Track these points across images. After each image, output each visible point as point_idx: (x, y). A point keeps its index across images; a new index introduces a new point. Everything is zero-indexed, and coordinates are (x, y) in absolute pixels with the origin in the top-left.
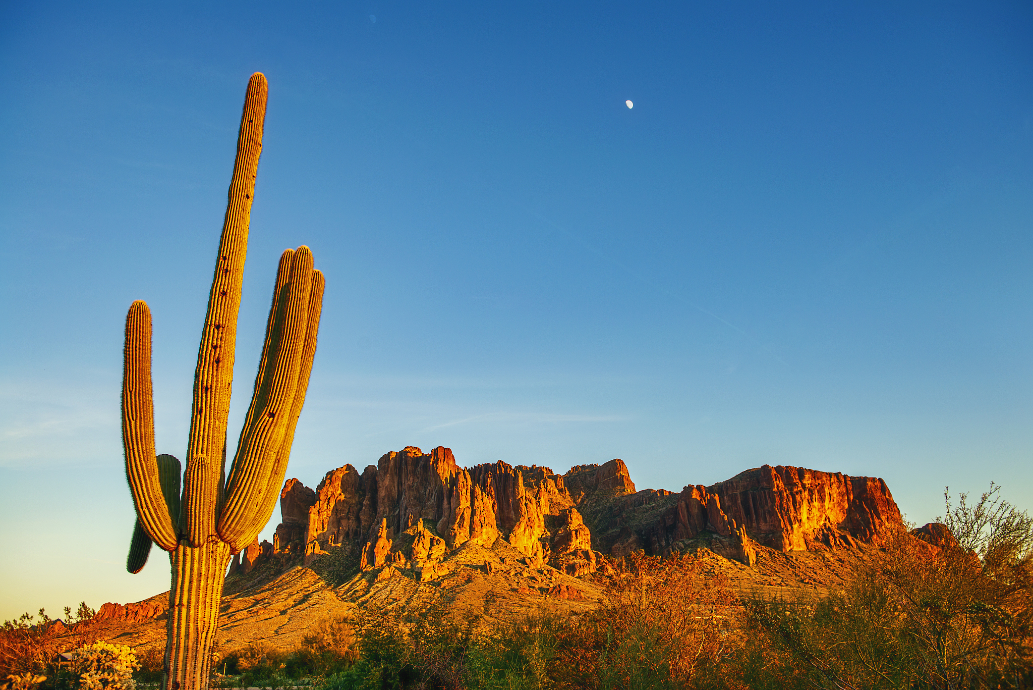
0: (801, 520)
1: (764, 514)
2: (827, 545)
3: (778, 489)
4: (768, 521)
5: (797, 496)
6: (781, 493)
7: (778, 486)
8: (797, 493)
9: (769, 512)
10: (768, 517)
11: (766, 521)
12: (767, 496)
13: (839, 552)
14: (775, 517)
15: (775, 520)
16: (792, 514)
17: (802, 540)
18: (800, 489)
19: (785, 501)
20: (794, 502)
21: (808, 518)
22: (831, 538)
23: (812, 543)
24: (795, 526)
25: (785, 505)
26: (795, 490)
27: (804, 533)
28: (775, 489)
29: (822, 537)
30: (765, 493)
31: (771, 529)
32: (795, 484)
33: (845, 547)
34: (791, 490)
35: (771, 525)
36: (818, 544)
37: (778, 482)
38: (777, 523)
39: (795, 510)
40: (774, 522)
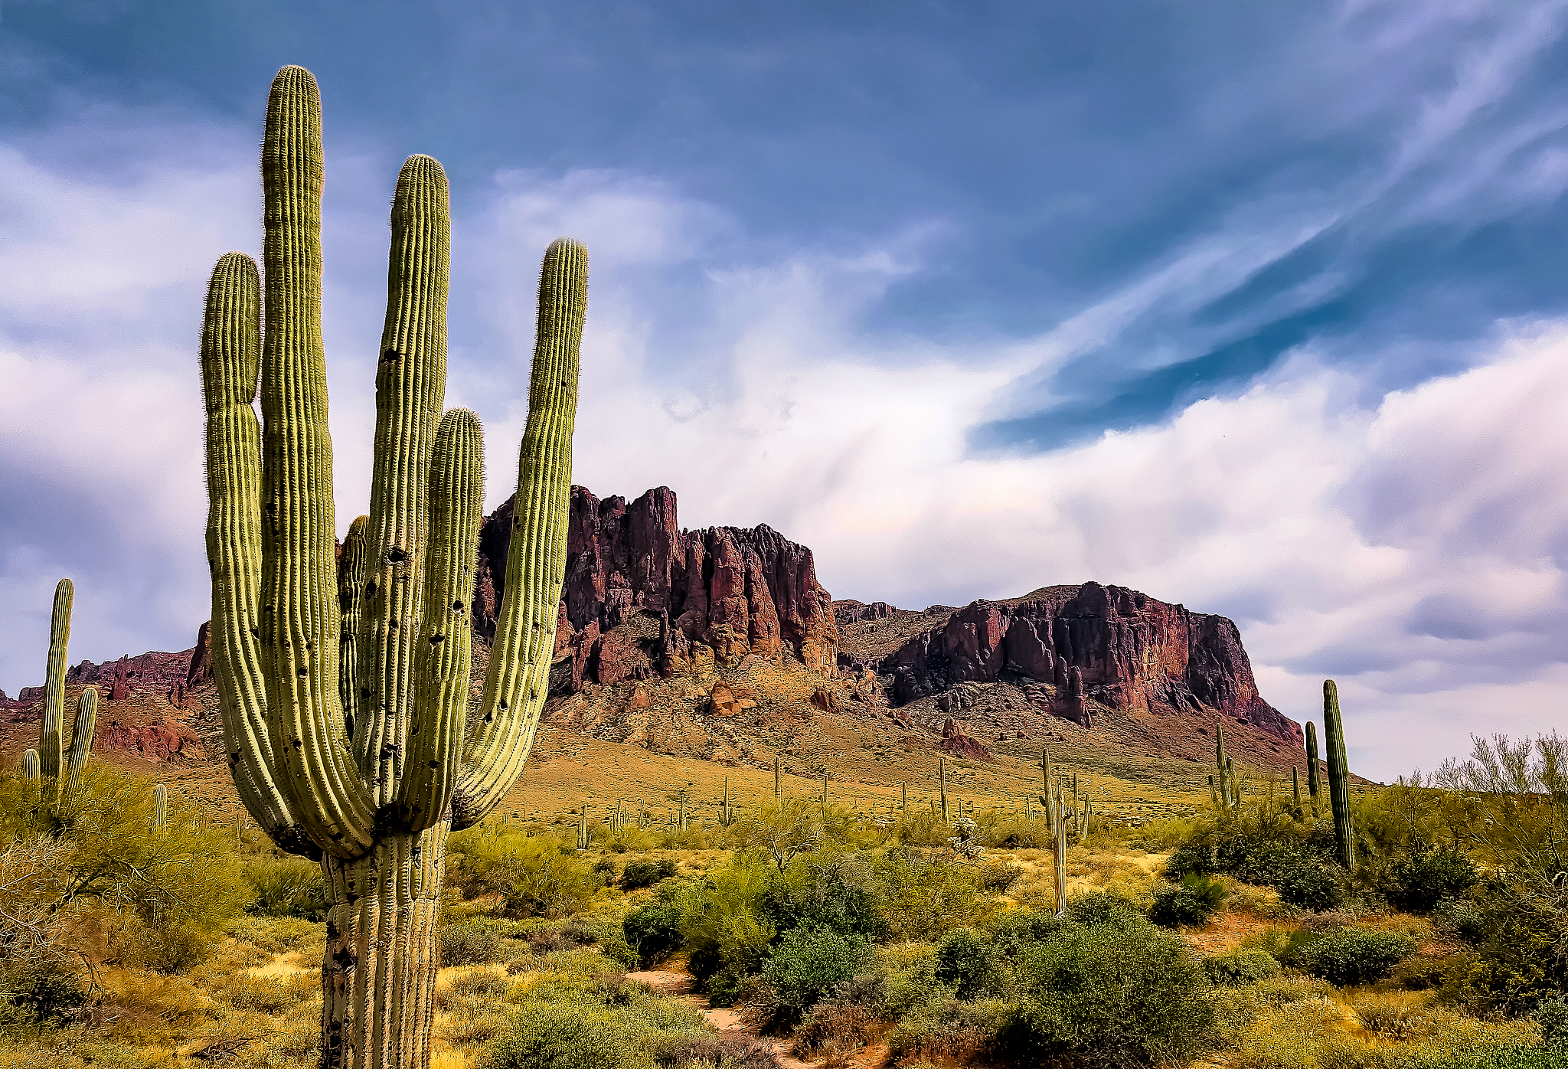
0: (1142, 669)
1: (1089, 658)
2: (1173, 708)
3: (1113, 620)
4: (1093, 667)
5: (1139, 633)
6: (1118, 625)
7: (1114, 615)
11: (1088, 665)
12: (1094, 629)
13: (1191, 718)
14: (1105, 661)
15: (1105, 665)
16: (1133, 658)
17: (1144, 697)
18: (1141, 623)
19: (1125, 638)
20: (1136, 641)
21: (1148, 666)
22: (1177, 697)
23: (1156, 703)
24: (1137, 676)
25: (1124, 644)
26: (1136, 623)
27: (1145, 687)
28: (1109, 619)
29: (1165, 696)
30: (1091, 623)
31: (1097, 677)
32: (1135, 615)
33: (1194, 713)
34: (1130, 623)
35: (1097, 672)
36: (1163, 705)
37: (1114, 609)
38: (1109, 669)
39: (1137, 652)
40: (1102, 668)
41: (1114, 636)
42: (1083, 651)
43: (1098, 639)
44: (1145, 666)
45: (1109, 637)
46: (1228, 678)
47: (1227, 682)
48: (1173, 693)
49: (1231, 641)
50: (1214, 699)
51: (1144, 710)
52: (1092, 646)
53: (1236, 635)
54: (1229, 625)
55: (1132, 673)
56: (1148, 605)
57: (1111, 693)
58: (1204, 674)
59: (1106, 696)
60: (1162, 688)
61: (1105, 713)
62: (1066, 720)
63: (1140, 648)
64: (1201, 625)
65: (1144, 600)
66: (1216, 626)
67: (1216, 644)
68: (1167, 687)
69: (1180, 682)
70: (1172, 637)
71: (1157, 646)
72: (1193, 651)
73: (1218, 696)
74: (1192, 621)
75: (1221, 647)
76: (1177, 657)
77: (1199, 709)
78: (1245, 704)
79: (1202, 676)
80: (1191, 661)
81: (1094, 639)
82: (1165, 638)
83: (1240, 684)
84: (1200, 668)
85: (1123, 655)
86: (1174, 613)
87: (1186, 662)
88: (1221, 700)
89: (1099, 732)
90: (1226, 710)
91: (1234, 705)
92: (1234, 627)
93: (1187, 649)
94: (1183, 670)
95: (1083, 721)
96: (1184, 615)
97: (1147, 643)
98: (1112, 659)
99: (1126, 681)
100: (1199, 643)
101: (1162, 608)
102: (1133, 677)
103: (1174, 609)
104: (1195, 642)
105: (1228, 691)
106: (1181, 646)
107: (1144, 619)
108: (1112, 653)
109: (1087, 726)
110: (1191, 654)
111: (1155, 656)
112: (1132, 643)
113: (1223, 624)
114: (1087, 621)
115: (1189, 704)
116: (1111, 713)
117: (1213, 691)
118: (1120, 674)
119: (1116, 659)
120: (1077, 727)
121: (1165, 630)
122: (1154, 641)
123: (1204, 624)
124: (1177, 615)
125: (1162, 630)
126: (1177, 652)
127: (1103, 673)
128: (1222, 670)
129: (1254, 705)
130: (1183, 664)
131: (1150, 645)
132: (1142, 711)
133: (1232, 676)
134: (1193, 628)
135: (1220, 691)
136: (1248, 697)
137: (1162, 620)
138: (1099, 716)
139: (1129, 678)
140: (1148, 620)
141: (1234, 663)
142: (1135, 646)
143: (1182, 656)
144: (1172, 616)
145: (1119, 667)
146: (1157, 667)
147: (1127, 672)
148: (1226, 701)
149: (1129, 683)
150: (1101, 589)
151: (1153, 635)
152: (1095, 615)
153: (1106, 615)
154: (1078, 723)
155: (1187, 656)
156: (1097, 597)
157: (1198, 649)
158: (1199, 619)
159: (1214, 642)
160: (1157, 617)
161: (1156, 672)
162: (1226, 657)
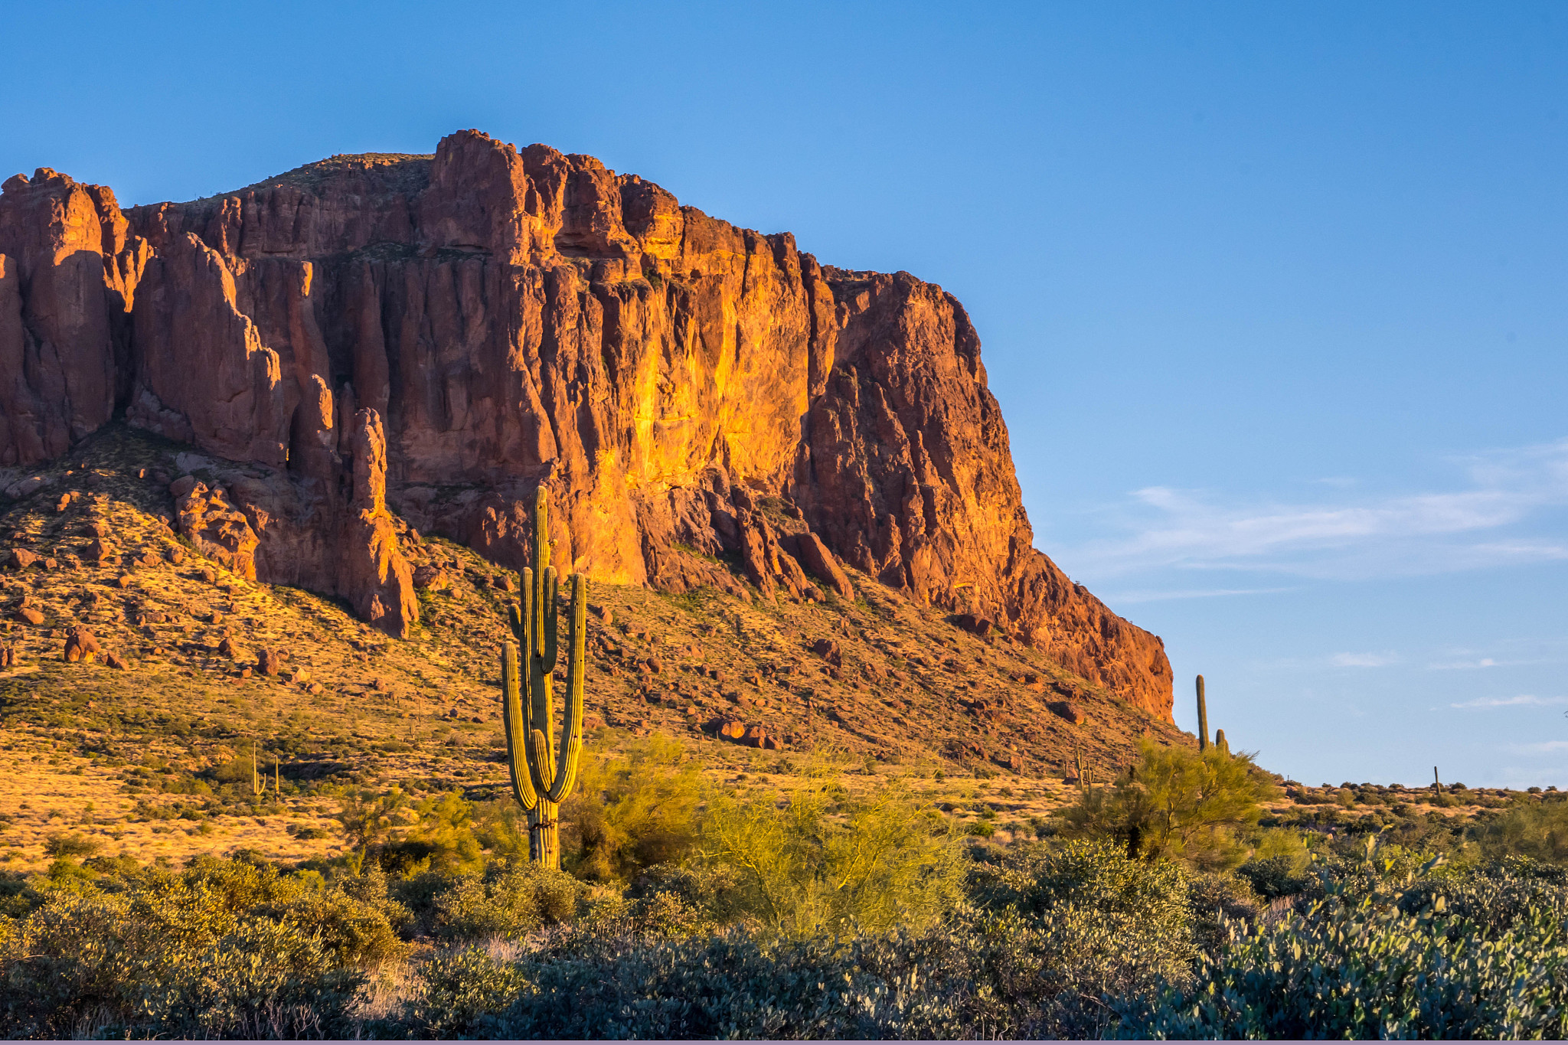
0: (630, 434)
1: (443, 385)
2: (734, 571)
3: (535, 260)
4: (456, 424)
5: (623, 309)
6: (551, 281)
7: (535, 245)
8: (624, 292)
9: (469, 377)
10: (458, 397)
11: (443, 420)
12: (468, 293)
13: (792, 610)
14: (498, 403)
15: (500, 419)
16: (599, 397)
17: (632, 532)
18: (635, 276)
19: (570, 325)
20: (612, 337)
21: (656, 428)
22: (753, 538)
23: (674, 557)
24: (608, 458)
25: (567, 346)
26: (614, 277)
27: (638, 500)
28: (520, 257)
29: (710, 533)
30: (455, 273)
31: (470, 463)
32: (616, 251)
33: (809, 594)
34: (594, 275)
35: (471, 445)
36: (698, 565)
37: (538, 223)
38: (512, 434)
39: (612, 376)
40: (489, 430)
41: (532, 312)
42: (424, 367)
43: (477, 331)
44: (643, 425)
45: (515, 318)
46: (933, 480)
47: (928, 494)
48: (737, 523)
49: (948, 361)
50: (881, 550)
51: (631, 574)
52: (454, 353)
53: (966, 343)
54: (947, 312)
55: (591, 444)
56: (666, 221)
57: (512, 517)
58: (855, 466)
59: (493, 526)
60: (702, 506)
61: (479, 583)
62: (315, 603)
63: (624, 362)
64: (854, 306)
65: (651, 203)
66: (901, 308)
67: (901, 366)
68: (722, 505)
69: (775, 494)
70: (756, 341)
71: (692, 364)
72: (821, 390)
73: (896, 538)
74: (823, 290)
75: (916, 376)
76: (769, 408)
77: (827, 579)
78: (987, 568)
79: (849, 474)
80: (814, 424)
81: (464, 322)
82: (728, 344)
83: (971, 501)
84: (843, 448)
85: (561, 386)
86: (762, 262)
87: (797, 428)
88: (907, 552)
89: (432, 646)
90: (922, 587)
91: (948, 571)
92: (960, 315)
93: (802, 382)
94: (789, 457)
95: (379, 609)
96: (795, 271)
97: (654, 347)
98: (522, 394)
99: (566, 477)
100: (842, 364)
101: (723, 242)
102: (593, 463)
103: (760, 247)
104: (828, 361)
105: (931, 524)
106: (783, 372)
107: (648, 265)
108: (520, 375)
109: (393, 625)
110: (815, 402)
111: (684, 397)
112: (594, 340)
113: (919, 306)
114: (444, 268)
115: (791, 561)
116: (500, 584)
117: (882, 523)
118: (546, 449)
119: (534, 394)
120: (350, 628)
121: (730, 315)
122: (680, 343)
123: (863, 301)
124: (772, 268)
125: (719, 315)
126: (769, 392)
127: (491, 449)
128: (915, 453)
129: (1018, 574)
130: (788, 434)
131: (666, 354)
132: (622, 579)
133: (946, 473)
134: (826, 314)
135: (903, 524)
136: (999, 549)
137: (719, 279)
138: (447, 593)
139: (579, 464)
140: (663, 269)
141: (953, 431)
142: (605, 352)
143: (786, 407)
144: (756, 269)
145: (545, 429)
146: (686, 433)
147: (574, 442)
148: (924, 558)
149: (579, 484)
150: (496, 159)
151: (679, 322)
152: (473, 239)
153: (509, 243)
154: (360, 614)
155: (802, 407)
156: (485, 185)
157: (837, 385)
158: (844, 286)
159: (892, 362)
160: (704, 269)
161: (684, 452)
162: (928, 411)
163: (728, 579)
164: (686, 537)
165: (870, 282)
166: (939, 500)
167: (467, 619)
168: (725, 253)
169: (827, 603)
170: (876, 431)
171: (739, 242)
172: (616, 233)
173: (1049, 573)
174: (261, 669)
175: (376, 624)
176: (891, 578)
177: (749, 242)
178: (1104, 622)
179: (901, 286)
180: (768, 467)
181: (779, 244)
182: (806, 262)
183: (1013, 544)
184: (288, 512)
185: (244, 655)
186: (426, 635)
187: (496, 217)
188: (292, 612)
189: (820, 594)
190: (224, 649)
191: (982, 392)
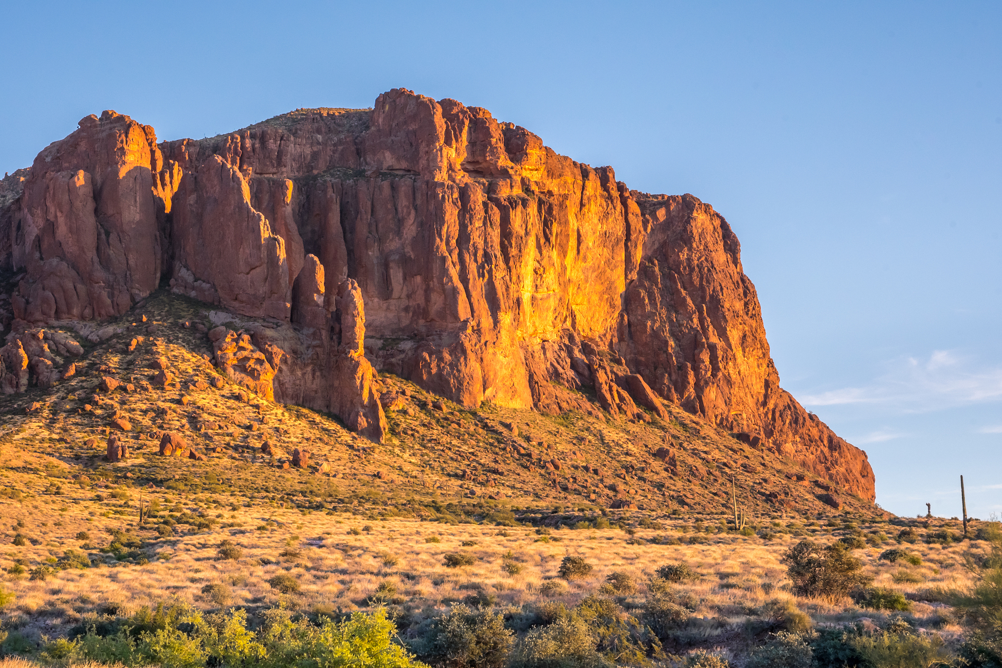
0: (519, 302)
1: (386, 266)
2: (592, 400)
3: (450, 177)
4: (396, 294)
5: (512, 214)
6: (464, 193)
7: (451, 168)
8: (512, 202)
9: (404, 261)
10: (396, 275)
11: (386, 291)
12: (403, 202)
13: (633, 428)
14: (427, 279)
15: (428, 291)
16: (499, 274)
17: (522, 371)
18: (517, 191)
19: (478, 224)
20: (506, 234)
21: (533, 298)
22: (602, 377)
23: (550, 389)
24: (506, 318)
25: (477, 238)
26: (504, 192)
27: (525, 348)
28: (441, 176)
29: (571, 373)
30: (394, 188)
31: (405, 322)
32: (504, 173)
33: (639, 417)
34: (490, 190)
35: (406, 309)
36: (567, 395)
37: (452, 153)
38: (437, 301)
39: (507, 261)
40: (420, 299)
41: (451, 214)
42: (373, 256)
43: (410, 229)
44: (526, 297)
45: (440, 219)
46: (714, 339)
47: (712, 348)
48: (589, 367)
49: (720, 257)
50: (681, 387)
51: (522, 402)
52: (393, 244)
53: (731, 245)
54: (717, 222)
55: (494, 306)
56: (534, 154)
57: (441, 359)
58: (661, 329)
59: (428, 365)
60: (563, 354)
61: (423, 405)
62: (318, 419)
63: (513, 252)
64: (655, 218)
65: (525, 142)
66: (689, 220)
67: (689, 260)
68: (577, 354)
69: (604, 348)
70: (590, 241)
71: (555, 254)
72: (634, 276)
73: (691, 379)
74: (634, 207)
75: (700, 267)
76: (599, 288)
77: (651, 407)
78: (751, 402)
79: (655, 334)
80: (630, 299)
81: (400, 222)
82: (573, 242)
83: (739, 354)
84: (651, 316)
85: (473, 267)
86: (593, 185)
87: (619, 302)
88: (699, 388)
89: (403, 450)
90: (710, 413)
91: (727, 403)
92: (724, 225)
93: (621, 270)
94: (613, 322)
95: (363, 422)
96: (615, 193)
97: (532, 241)
98: (445, 272)
99: (478, 331)
100: (648, 258)
101: (568, 172)
102: (496, 322)
103: (592, 176)
104: (638, 255)
105: (715, 369)
106: (608, 262)
107: (525, 185)
108: (444, 259)
109: (374, 433)
110: (630, 284)
111: (550, 277)
112: (495, 235)
113: (700, 218)
114: (386, 184)
115: (625, 394)
116: (437, 407)
117: (681, 368)
118: (463, 311)
119: (454, 272)
120: (346, 436)
121: (573, 223)
122: (547, 239)
123: (661, 214)
124: (600, 191)
125: (567, 222)
126: (599, 277)
127: (422, 312)
128: (701, 320)
129: (771, 405)
130: (612, 306)
131: (539, 247)
132: (517, 404)
133: (722, 334)
134: (636, 222)
135: (696, 369)
136: (758, 388)
137: (566, 197)
138: (404, 412)
139: (487, 322)
140: (534, 187)
141: (727, 305)
142: (502, 245)
143: (610, 287)
144: (589, 191)
145: (462, 297)
146: (552, 303)
147: (482, 307)
148: (711, 394)
149: (487, 336)
150: (423, 107)
151: (547, 224)
152: (404, 165)
153: (432, 167)
154: (351, 427)
155: (621, 288)
156: (413, 127)
157: (645, 272)
158: (648, 204)
159: (683, 256)
160: (555, 190)
161: (551, 316)
162: (709, 291)
163: (588, 405)
164: (555, 376)
165: (664, 202)
166: (720, 353)
167: (422, 430)
168: (570, 180)
169: (653, 423)
170: (675, 305)
171: (577, 171)
172: (503, 161)
173: (792, 405)
174: (296, 462)
175: (362, 433)
176: (689, 407)
177: (585, 173)
178: (831, 439)
179: (688, 204)
180: (599, 330)
181: (604, 174)
182: (621, 187)
183: (767, 384)
184: (294, 352)
185: (279, 453)
186: (396, 442)
187: (423, 148)
188: (303, 423)
189: (648, 417)
190: (265, 448)
191: (743, 279)
